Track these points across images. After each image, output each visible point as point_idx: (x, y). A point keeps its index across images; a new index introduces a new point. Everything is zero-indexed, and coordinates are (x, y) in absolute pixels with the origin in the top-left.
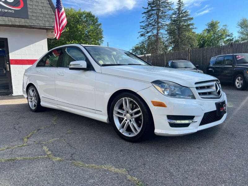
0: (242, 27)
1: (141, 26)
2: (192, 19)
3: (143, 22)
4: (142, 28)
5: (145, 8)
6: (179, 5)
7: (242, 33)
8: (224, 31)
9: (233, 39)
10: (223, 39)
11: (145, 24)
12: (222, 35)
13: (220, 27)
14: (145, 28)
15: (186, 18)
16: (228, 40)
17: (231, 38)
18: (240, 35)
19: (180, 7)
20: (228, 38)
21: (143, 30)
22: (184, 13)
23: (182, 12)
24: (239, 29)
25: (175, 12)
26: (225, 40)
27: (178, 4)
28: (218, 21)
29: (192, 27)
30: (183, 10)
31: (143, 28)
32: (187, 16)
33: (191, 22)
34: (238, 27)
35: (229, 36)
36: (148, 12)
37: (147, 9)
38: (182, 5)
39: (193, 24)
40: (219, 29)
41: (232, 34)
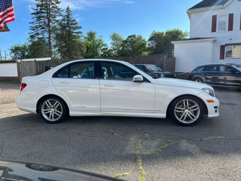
0: (113, 40)
1: (31, 27)
2: (80, 28)
3: (33, 23)
4: (31, 29)
5: (35, 9)
6: (68, 13)
7: (113, 44)
8: (100, 41)
9: (107, 48)
10: (101, 47)
11: (34, 25)
12: (99, 44)
13: (97, 37)
14: (34, 29)
15: (75, 26)
16: (104, 49)
17: (106, 48)
18: (112, 45)
19: (69, 15)
20: (104, 47)
21: (33, 31)
22: (72, 21)
23: (70, 19)
24: (111, 41)
25: (64, 19)
26: (102, 48)
27: (67, 11)
28: (96, 32)
29: (81, 35)
30: (71, 18)
31: (33, 30)
32: (76, 24)
33: (80, 30)
34: (110, 38)
35: (104, 45)
36: (37, 13)
37: (36, 11)
38: (70, 13)
39: (82, 33)
40: (96, 39)
41: (107, 44)
